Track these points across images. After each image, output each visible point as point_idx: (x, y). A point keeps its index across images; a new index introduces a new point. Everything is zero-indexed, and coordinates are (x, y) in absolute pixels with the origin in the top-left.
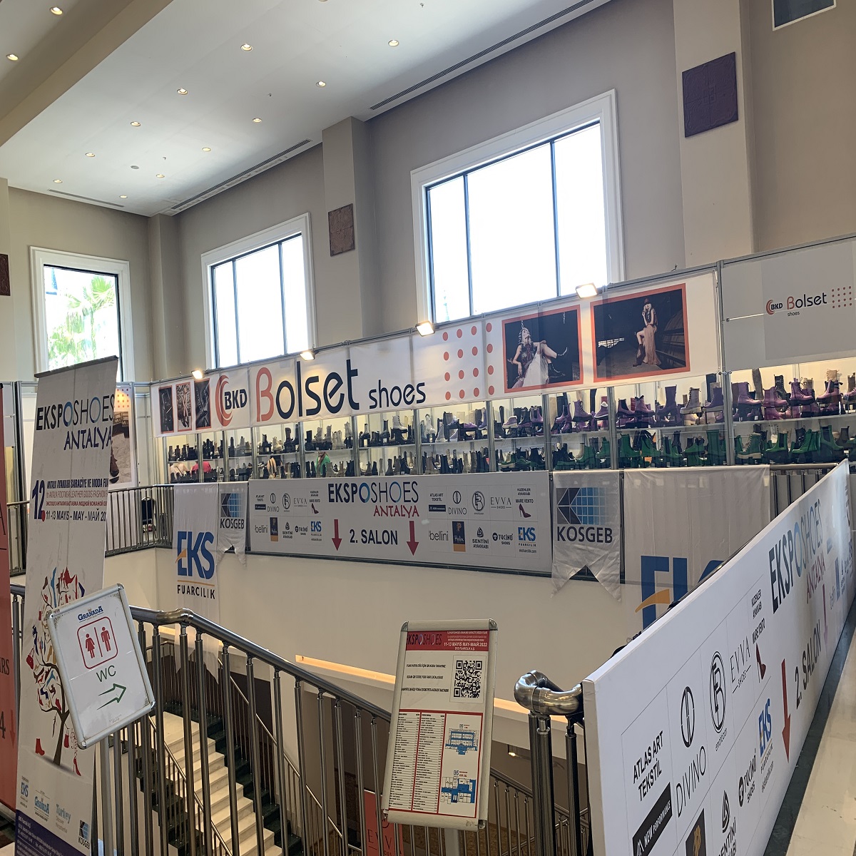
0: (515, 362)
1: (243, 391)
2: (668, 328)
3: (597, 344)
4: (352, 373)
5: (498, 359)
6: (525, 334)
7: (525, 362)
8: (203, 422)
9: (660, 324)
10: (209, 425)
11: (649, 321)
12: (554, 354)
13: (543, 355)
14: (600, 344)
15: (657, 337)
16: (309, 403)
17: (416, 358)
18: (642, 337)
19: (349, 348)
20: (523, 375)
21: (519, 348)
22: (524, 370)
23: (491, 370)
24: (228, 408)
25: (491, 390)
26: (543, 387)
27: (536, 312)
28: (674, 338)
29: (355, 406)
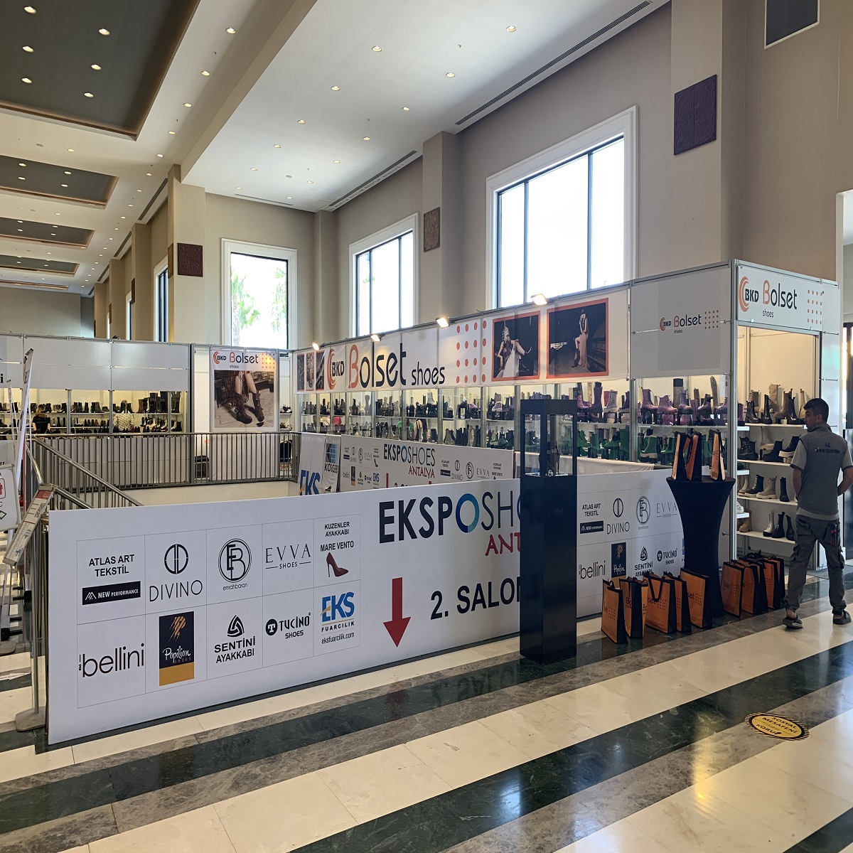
0: (499, 355)
1: (342, 363)
2: (595, 337)
3: (550, 346)
4: (403, 354)
5: (488, 351)
6: (506, 332)
7: (505, 355)
8: (320, 386)
9: (590, 333)
10: (323, 388)
11: (583, 329)
12: (523, 351)
13: (517, 352)
14: (553, 345)
15: (588, 342)
16: (378, 377)
17: (440, 347)
18: (578, 342)
19: (401, 334)
20: (503, 368)
21: (502, 346)
22: (504, 363)
23: (484, 361)
24: (334, 375)
25: (484, 378)
26: (515, 379)
27: (513, 314)
28: (599, 346)
29: (403, 382)
